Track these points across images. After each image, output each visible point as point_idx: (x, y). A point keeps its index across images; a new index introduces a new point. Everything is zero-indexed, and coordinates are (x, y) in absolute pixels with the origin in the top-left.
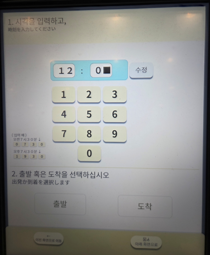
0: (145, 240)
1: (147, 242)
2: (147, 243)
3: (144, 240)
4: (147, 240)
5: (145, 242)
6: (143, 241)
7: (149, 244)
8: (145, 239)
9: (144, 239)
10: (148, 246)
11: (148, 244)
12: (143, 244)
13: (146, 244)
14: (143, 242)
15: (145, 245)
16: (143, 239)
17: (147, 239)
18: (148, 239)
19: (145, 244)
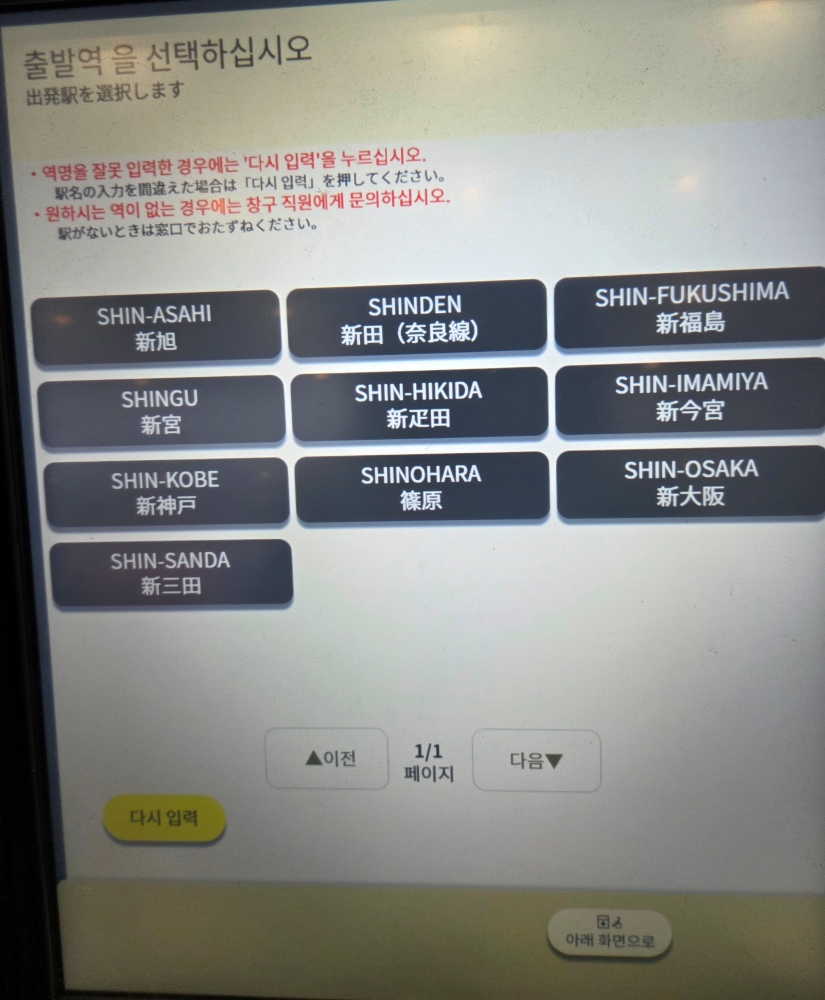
0: (603, 924)
1: (612, 931)
2: (614, 937)
3: (603, 922)
4: (614, 925)
5: (605, 932)
6: (598, 927)
7: (622, 938)
8: (606, 922)
9: (601, 922)
10: (616, 946)
11: (617, 939)
12: (596, 940)
13: (609, 940)
14: (597, 933)
15: (603, 943)
16: (598, 920)
17: (613, 920)
18: (618, 922)
19: (604, 940)
